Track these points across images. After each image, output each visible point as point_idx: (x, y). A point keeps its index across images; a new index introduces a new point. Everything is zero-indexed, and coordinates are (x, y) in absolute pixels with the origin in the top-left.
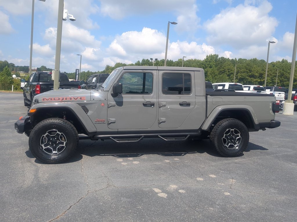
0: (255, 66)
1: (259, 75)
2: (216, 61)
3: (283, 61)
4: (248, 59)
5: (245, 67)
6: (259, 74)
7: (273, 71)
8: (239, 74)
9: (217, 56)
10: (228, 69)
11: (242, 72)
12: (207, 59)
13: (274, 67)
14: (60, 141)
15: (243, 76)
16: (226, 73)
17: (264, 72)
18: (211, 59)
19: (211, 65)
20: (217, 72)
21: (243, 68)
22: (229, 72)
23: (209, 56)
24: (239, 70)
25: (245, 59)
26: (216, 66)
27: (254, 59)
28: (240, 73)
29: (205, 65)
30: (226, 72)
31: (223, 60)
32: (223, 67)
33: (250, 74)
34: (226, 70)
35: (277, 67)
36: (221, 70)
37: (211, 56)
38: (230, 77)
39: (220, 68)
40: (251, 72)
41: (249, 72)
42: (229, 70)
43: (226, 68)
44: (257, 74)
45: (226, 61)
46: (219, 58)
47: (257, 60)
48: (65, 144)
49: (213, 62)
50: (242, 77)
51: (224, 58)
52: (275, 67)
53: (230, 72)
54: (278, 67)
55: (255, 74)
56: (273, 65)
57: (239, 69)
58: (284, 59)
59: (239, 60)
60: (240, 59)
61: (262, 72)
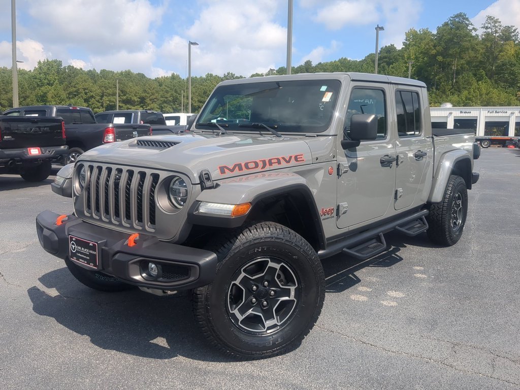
0: (130, 84)
1: (139, 100)
2: (58, 72)
3: (174, 77)
4: (115, 72)
5: (114, 85)
6: (139, 98)
7: (161, 93)
8: (105, 98)
9: (60, 64)
10: (85, 89)
11: (109, 95)
12: (40, 68)
13: (160, 85)
14: (278, 286)
15: (113, 102)
16: (82, 97)
17: (147, 94)
18: (48, 69)
19: (49, 81)
20: (64, 95)
21: (111, 88)
22: (86, 93)
23: (44, 62)
24: (105, 91)
25: (111, 71)
26: (61, 83)
27: (126, 72)
28: (106, 95)
29: (41, 81)
30: (81, 94)
31: (71, 72)
32: (73, 84)
33: (125, 97)
34: (80, 90)
35: (166, 86)
36: (72, 89)
37: (48, 63)
38: (90, 103)
39: (68, 87)
40: (125, 95)
41: (122, 94)
42: (86, 91)
43: (80, 87)
44: (136, 99)
45: (77, 74)
46: (65, 67)
47: (132, 74)
48: (293, 293)
49: (54, 74)
50: (111, 104)
51: (73, 67)
52: (164, 86)
53: (89, 95)
54: (168, 87)
55: (133, 98)
56: (159, 83)
57: (103, 88)
58: (174, 74)
59: (101, 72)
60: (103, 71)
61: (144, 95)
